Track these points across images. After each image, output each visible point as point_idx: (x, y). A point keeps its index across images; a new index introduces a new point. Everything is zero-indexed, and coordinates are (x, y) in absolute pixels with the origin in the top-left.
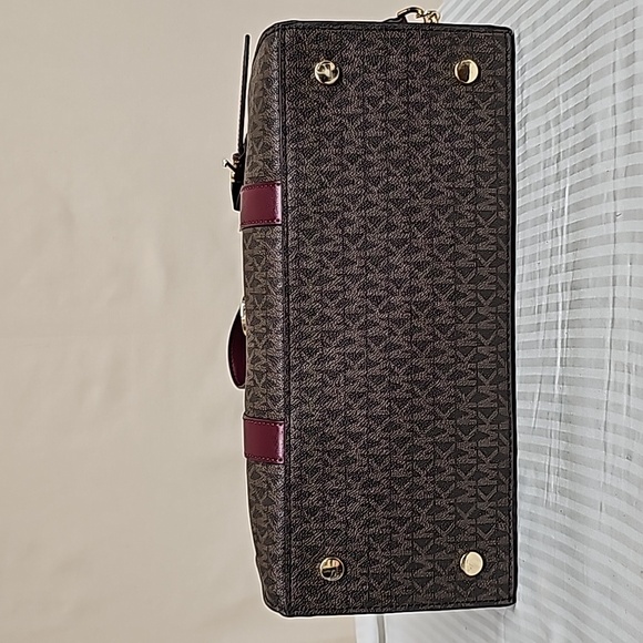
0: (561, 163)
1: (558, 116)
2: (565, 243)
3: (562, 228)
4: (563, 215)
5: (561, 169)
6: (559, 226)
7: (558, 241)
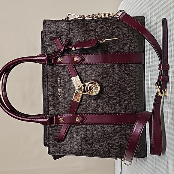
0: (171, 32)
1: (170, 19)
2: (172, 54)
3: (172, 50)
4: (172, 46)
5: (171, 33)
6: (171, 49)
7: (170, 54)
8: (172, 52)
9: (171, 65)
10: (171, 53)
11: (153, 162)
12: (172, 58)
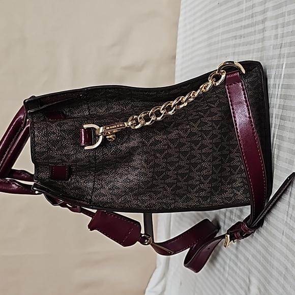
8: (280, 89)
9: (274, 113)
10: (277, 89)
11: (224, 269)
12: (278, 100)
